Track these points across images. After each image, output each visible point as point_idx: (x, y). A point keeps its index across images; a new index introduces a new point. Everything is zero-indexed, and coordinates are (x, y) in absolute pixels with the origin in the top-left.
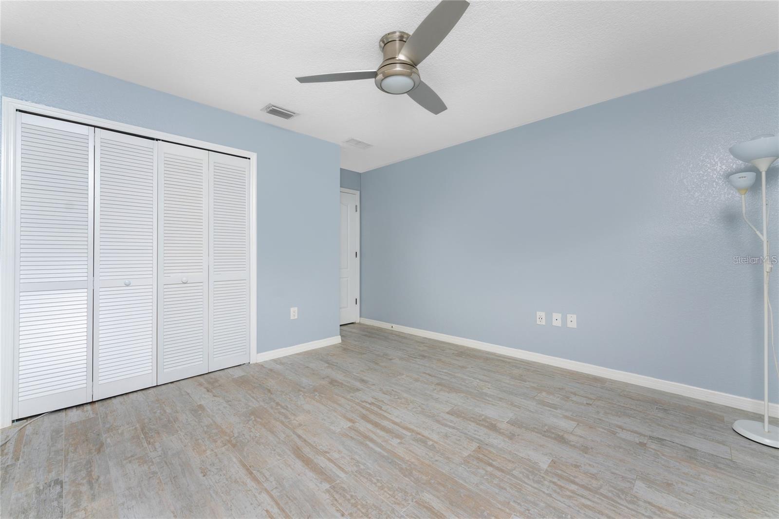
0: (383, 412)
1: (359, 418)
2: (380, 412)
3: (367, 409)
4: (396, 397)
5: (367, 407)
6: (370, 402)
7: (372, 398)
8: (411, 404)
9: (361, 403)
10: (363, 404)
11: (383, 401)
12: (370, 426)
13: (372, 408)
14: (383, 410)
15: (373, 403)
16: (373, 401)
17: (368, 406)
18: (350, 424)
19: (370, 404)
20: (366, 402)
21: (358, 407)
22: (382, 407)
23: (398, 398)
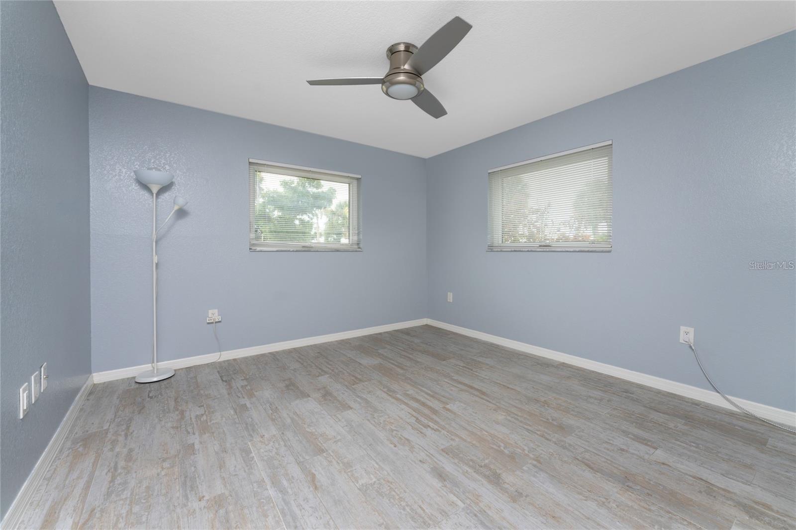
0: (415, 415)
1: (440, 411)
2: (418, 416)
3: (432, 420)
4: (395, 432)
5: (432, 422)
6: (429, 429)
7: (426, 435)
8: (381, 422)
9: (440, 429)
10: (437, 427)
11: (413, 428)
12: (430, 404)
13: (426, 421)
14: (415, 417)
15: (425, 427)
16: (424, 430)
17: (431, 424)
18: (448, 406)
19: (429, 426)
20: (433, 429)
21: (442, 423)
22: (416, 421)
23: (392, 431)
